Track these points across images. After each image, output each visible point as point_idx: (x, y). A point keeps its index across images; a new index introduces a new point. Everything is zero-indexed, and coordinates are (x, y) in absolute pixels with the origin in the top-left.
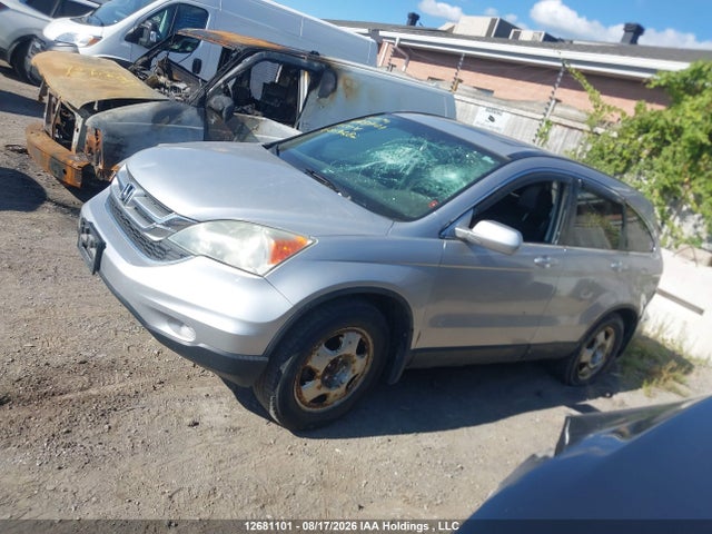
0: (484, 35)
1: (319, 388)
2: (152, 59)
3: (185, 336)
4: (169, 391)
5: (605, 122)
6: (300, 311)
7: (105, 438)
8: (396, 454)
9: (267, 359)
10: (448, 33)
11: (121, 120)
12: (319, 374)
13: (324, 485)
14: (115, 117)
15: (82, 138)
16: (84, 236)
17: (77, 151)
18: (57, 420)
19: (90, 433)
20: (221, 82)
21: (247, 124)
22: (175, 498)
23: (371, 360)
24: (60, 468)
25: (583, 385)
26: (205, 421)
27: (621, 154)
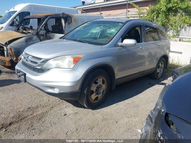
0: (103, 1)
1: (95, 95)
2: (19, 28)
3: (56, 91)
4: (55, 109)
5: (142, 13)
6: (85, 75)
7: (43, 125)
8: (120, 107)
9: (80, 91)
10: (94, 3)
11: (17, 44)
12: (95, 91)
13: (105, 119)
14: (15, 44)
15: (7, 53)
16: (19, 74)
17: (7, 57)
18: (28, 124)
19: (38, 125)
20: (41, 27)
21: (51, 36)
22: (68, 134)
23: (106, 85)
24: (33, 136)
25: (159, 79)
26: (68, 113)
27: (149, 20)
